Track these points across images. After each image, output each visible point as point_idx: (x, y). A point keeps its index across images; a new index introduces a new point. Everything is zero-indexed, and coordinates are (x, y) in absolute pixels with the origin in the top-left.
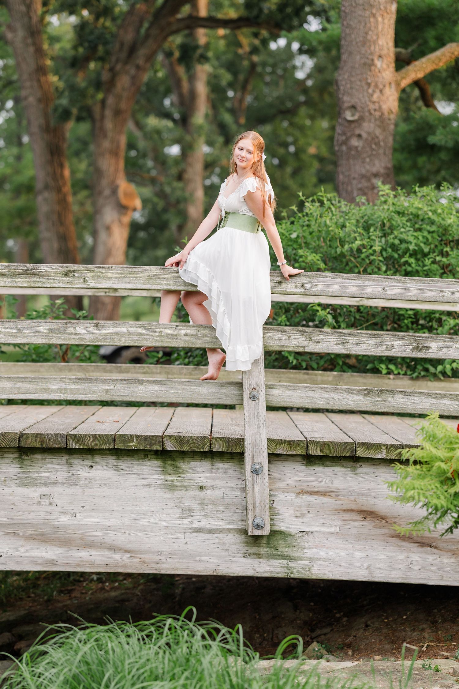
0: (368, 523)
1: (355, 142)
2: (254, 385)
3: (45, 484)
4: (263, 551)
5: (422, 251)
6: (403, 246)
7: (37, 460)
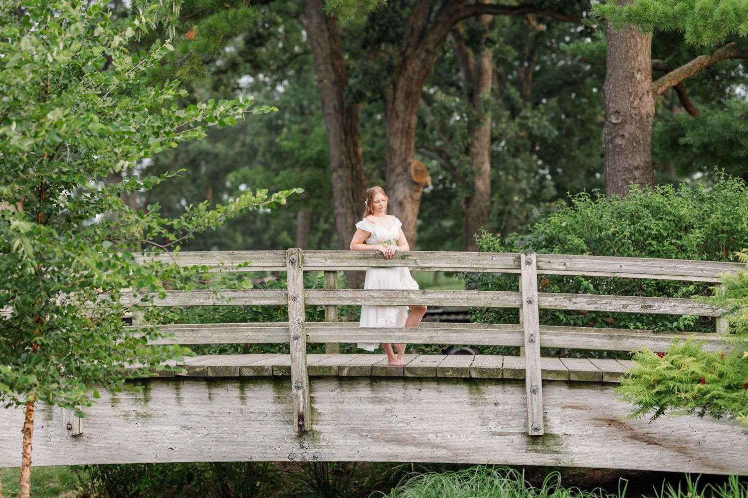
0: (612, 428)
1: (619, 141)
2: (531, 333)
3: (388, 402)
4: (539, 447)
5: (662, 235)
6: (647, 231)
7: (382, 385)
